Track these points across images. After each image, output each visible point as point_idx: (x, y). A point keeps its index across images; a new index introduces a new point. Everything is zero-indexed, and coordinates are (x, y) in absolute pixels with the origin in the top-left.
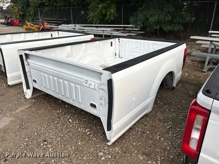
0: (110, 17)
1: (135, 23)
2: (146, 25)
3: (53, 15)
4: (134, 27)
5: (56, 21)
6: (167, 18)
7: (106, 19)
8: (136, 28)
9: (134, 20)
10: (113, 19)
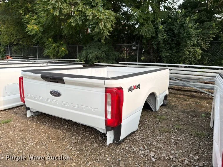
0: (61, 53)
1: (80, 57)
2: (88, 60)
3: (21, 52)
4: (79, 61)
5: (24, 57)
6: (103, 55)
7: (59, 55)
8: (80, 61)
9: (80, 56)
10: (64, 55)
